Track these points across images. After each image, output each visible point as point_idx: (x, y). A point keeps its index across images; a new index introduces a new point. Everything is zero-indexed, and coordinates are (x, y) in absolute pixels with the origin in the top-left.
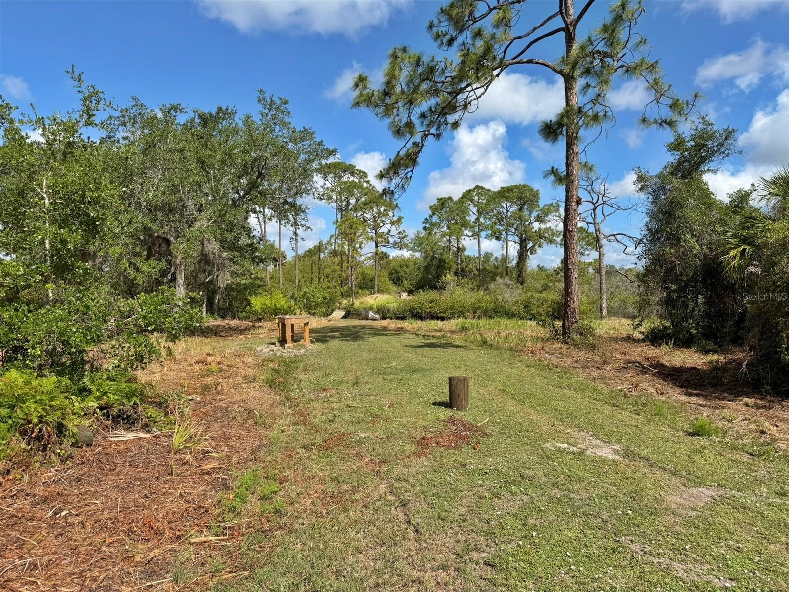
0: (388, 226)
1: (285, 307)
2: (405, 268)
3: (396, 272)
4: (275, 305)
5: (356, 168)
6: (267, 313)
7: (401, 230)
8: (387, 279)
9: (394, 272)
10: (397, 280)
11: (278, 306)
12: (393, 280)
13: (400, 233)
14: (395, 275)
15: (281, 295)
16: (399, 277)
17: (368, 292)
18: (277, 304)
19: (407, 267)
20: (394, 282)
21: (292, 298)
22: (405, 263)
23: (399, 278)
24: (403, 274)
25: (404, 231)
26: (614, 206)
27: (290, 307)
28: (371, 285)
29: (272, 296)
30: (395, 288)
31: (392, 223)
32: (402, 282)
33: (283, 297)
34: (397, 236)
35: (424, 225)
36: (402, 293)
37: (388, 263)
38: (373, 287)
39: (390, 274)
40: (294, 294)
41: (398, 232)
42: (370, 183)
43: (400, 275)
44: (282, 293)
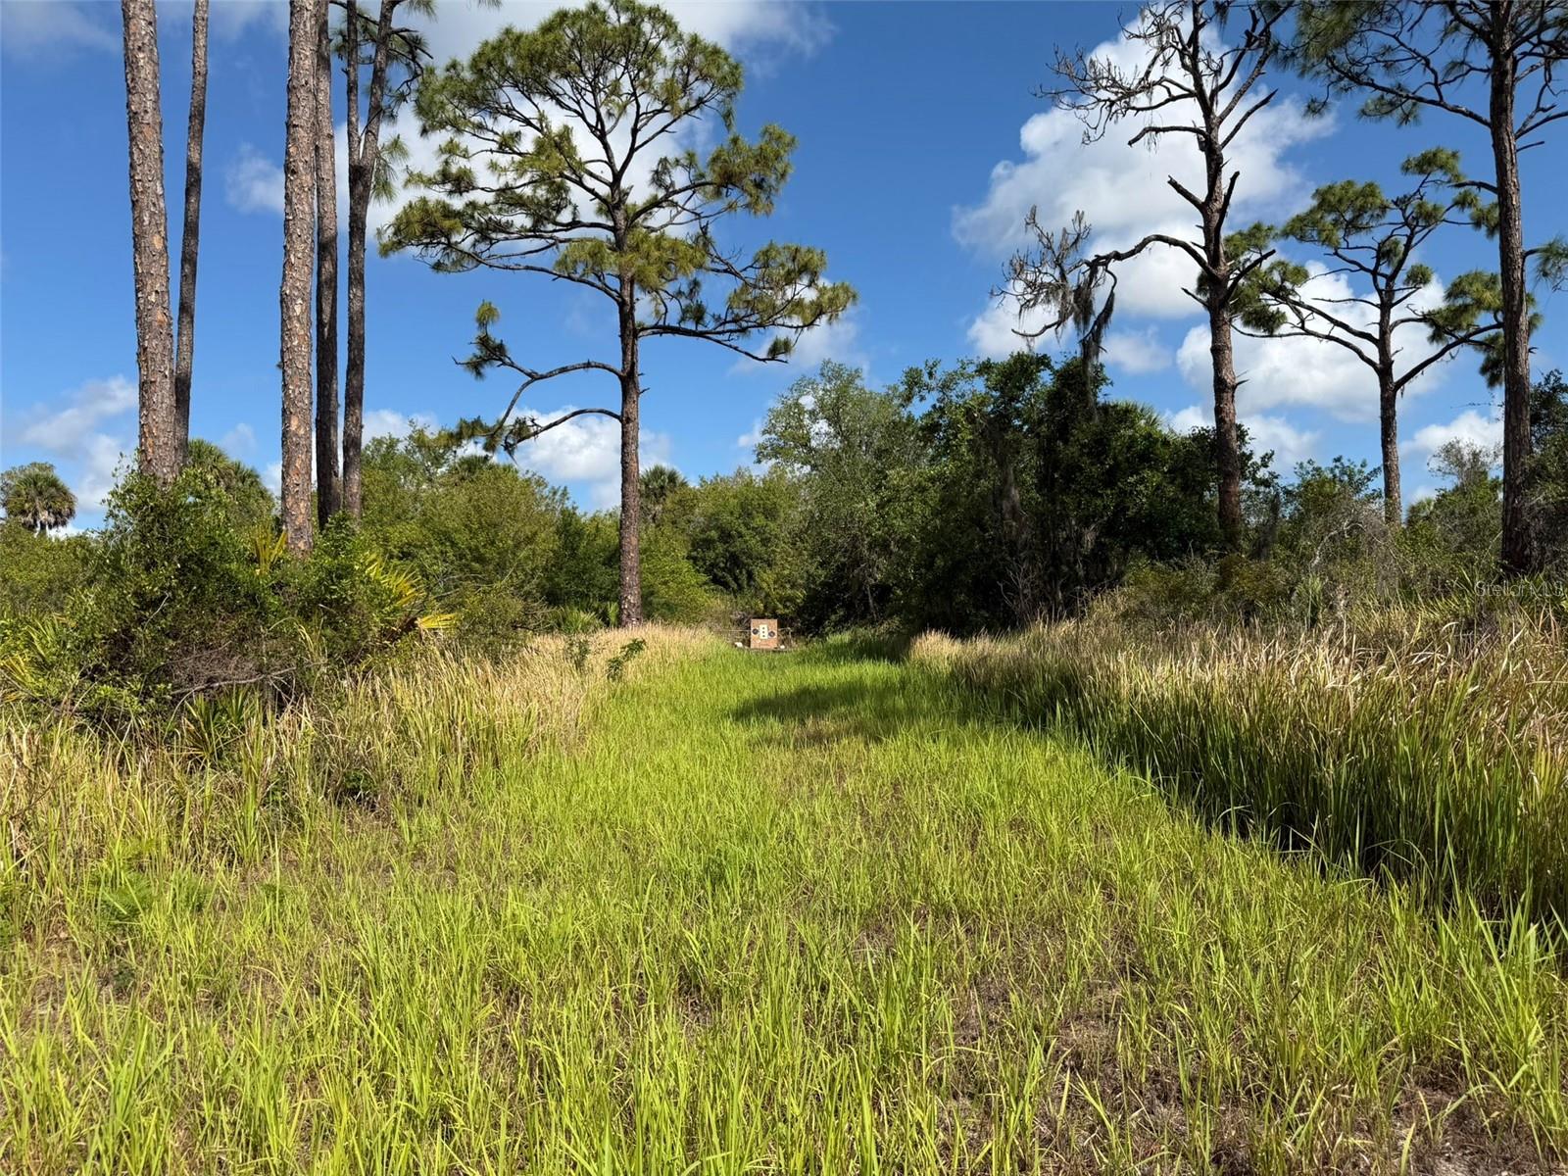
2: (759, 520)
3: (726, 536)
8: (686, 565)
9: (714, 534)
12: (710, 569)
14: (720, 548)
16: (734, 555)
17: (585, 617)
19: (770, 514)
20: (716, 580)
23: (735, 561)
24: (753, 542)
30: (718, 602)
32: (750, 576)
36: (754, 623)
38: (614, 593)
39: (699, 543)
43: (738, 545)
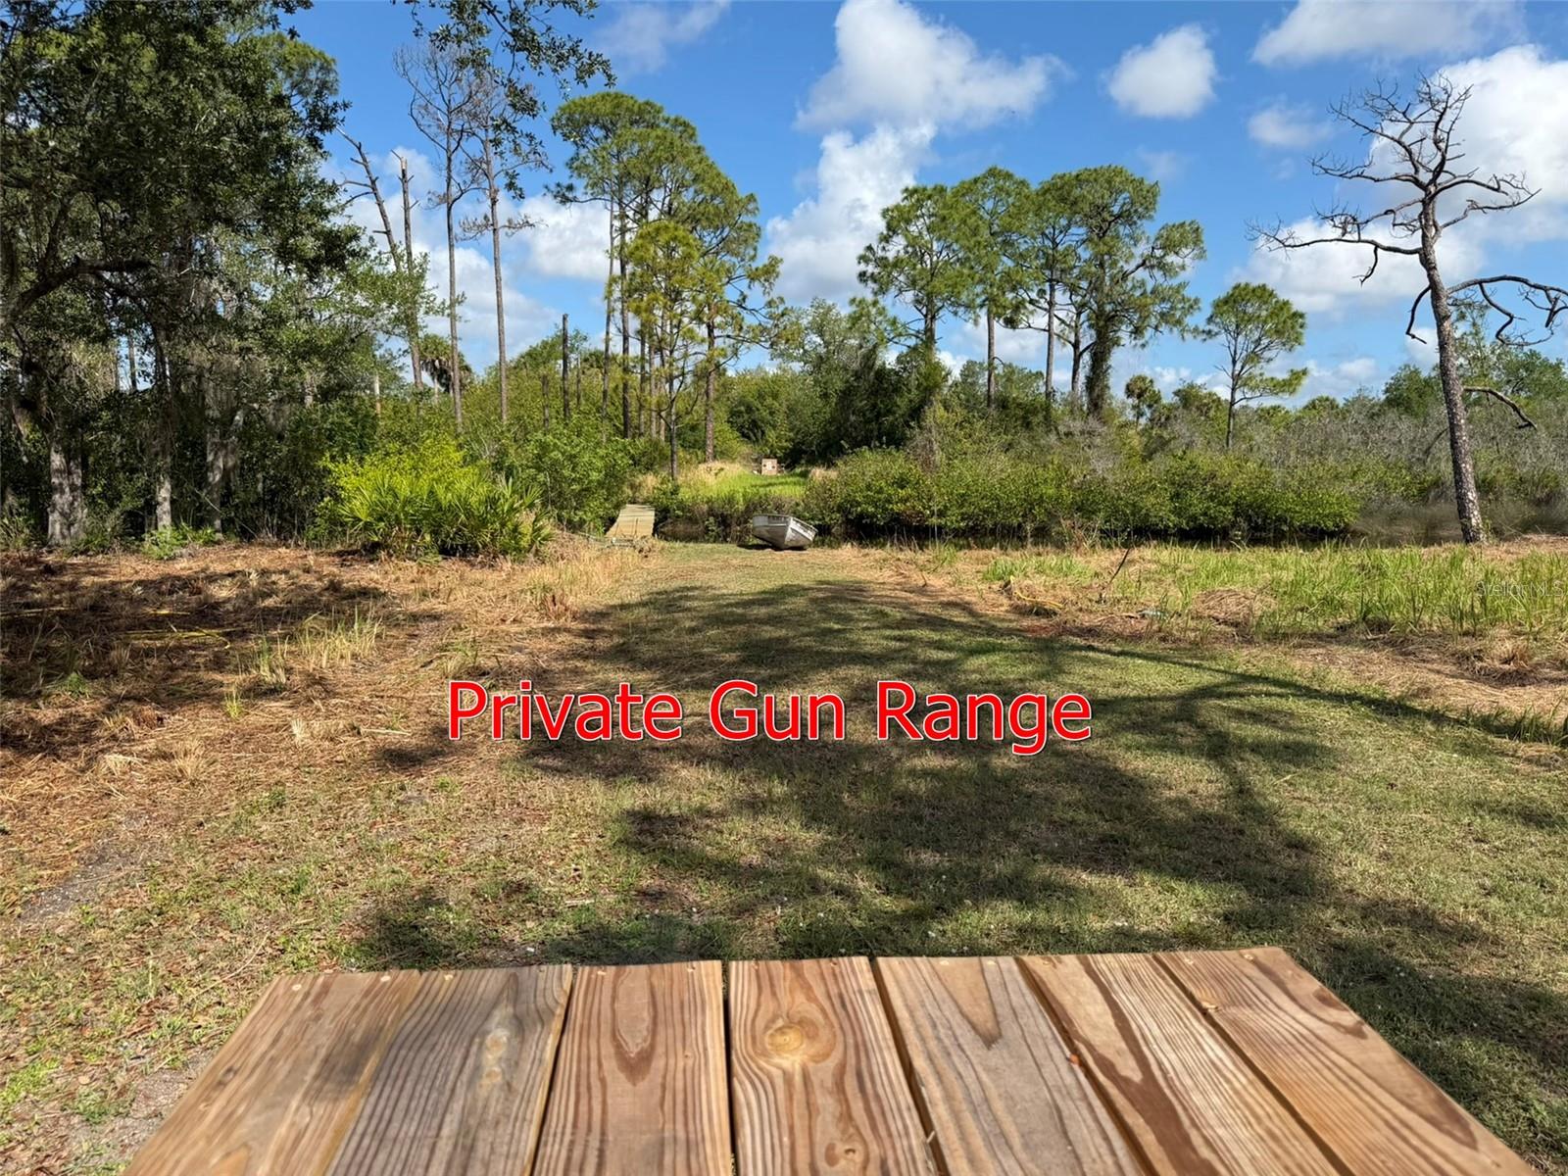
0: (744, 284)
1: (473, 500)
2: (769, 401)
3: (749, 409)
4: (432, 492)
5: (665, 114)
6: (398, 522)
7: (774, 295)
8: (727, 427)
9: (743, 408)
10: (749, 425)
11: (446, 498)
12: (740, 429)
13: (770, 304)
14: (746, 416)
15: (457, 456)
16: (754, 421)
18: (440, 490)
19: (775, 396)
20: (744, 435)
21: (498, 466)
22: (769, 390)
23: (754, 424)
24: (765, 414)
25: (782, 300)
26: (1504, 186)
27: (492, 501)
28: (692, 439)
29: (422, 458)
30: (745, 449)
31: (753, 277)
32: (763, 433)
33: (465, 463)
34: (764, 312)
35: (862, 267)
36: (764, 461)
37: (727, 386)
38: (703, 445)
39: (734, 413)
40: (503, 453)
41: (767, 299)
42: (704, 153)
43: (756, 416)
44: (460, 447)
